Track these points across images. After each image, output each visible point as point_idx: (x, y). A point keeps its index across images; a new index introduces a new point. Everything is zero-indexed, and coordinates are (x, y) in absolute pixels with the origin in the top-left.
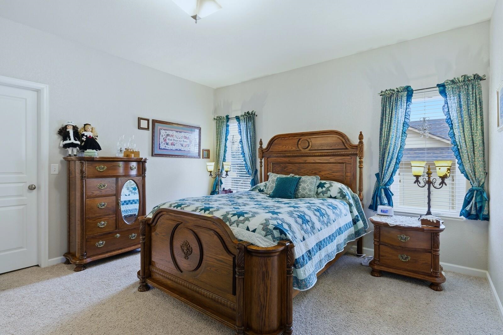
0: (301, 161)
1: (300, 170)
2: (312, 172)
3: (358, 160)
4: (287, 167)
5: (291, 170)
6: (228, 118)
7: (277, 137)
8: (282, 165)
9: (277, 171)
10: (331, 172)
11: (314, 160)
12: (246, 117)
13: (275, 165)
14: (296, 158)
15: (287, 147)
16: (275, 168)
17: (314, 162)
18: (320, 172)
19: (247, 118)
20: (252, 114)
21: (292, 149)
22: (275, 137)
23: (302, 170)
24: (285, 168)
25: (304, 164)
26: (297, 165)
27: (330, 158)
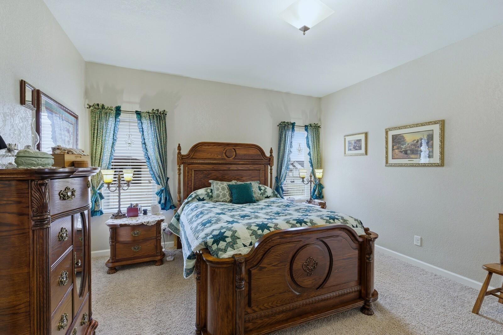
0: (225, 169)
1: (224, 177)
2: (235, 177)
3: (269, 167)
4: (211, 174)
5: (215, 176)
6: (118, 110)
7: (201, 144)
8: (205, 172)
9: (200, 178)
10: (250, 177)
11: (237, 168)
12: (153, 116)
13: (197, 172)
14: (220, 166)
15: (213, 155)
16: (197, 175)
17: (236, 169)
18: (242, 177)
19: (155, 116)
20: (163, 113)
21: (218, 156)
22: (199, 143)
23: (226, 177)
24: (208, 175)
25: (228, 171)
26: (221, 172)
27: (250, 166)
